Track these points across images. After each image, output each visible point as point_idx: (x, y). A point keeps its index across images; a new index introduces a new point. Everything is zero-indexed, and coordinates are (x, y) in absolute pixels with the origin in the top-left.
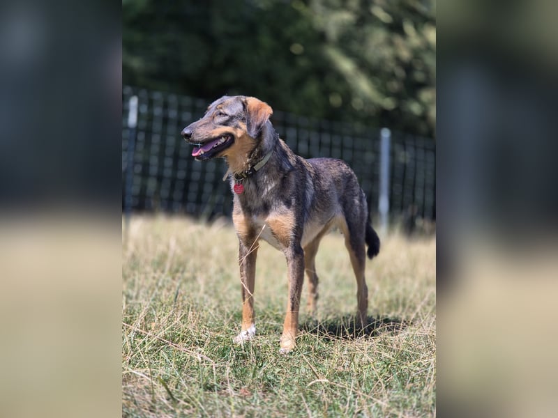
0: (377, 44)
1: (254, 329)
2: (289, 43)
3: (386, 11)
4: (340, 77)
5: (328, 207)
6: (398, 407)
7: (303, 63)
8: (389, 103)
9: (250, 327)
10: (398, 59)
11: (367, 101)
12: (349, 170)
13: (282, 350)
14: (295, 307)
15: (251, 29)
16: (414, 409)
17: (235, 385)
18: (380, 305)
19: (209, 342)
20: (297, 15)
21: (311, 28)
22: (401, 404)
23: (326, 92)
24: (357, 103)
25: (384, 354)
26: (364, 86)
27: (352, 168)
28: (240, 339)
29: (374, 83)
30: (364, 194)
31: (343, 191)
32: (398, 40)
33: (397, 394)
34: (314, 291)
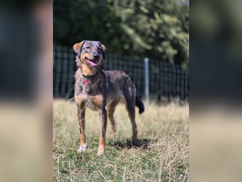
0: (143, 22)
1: (86, 146)
2: (105, 23)
3: (146, 8)
4: (128, 37)
5: (114, 91)
6: (147, 177)
7: (111, 31)
8: (149, 47)
9: (84, 144)
10: (152, 29)
11: (140, 47)
12: (126, 75)
13: (98, 154)
14: (104, 135)
15: (89, 17)
16: (154, 178)
17: (76, 170)
18: (143, 133)
19: (65, 152)
20: (108, 10)
21: (114, 15)
22: (149, 176)
23: (122, 43)
24: (135, 47)
25: (143, 154)
26: (138, 40)
27: (128, 74)
28: (80, 150)
29: (143, 39)
30: (134, 86)
31: (123, 84)
32: (152, 20)
33: (147, 171)
34: (113, 128)
